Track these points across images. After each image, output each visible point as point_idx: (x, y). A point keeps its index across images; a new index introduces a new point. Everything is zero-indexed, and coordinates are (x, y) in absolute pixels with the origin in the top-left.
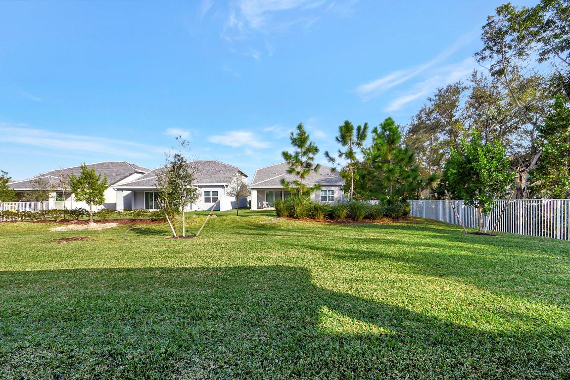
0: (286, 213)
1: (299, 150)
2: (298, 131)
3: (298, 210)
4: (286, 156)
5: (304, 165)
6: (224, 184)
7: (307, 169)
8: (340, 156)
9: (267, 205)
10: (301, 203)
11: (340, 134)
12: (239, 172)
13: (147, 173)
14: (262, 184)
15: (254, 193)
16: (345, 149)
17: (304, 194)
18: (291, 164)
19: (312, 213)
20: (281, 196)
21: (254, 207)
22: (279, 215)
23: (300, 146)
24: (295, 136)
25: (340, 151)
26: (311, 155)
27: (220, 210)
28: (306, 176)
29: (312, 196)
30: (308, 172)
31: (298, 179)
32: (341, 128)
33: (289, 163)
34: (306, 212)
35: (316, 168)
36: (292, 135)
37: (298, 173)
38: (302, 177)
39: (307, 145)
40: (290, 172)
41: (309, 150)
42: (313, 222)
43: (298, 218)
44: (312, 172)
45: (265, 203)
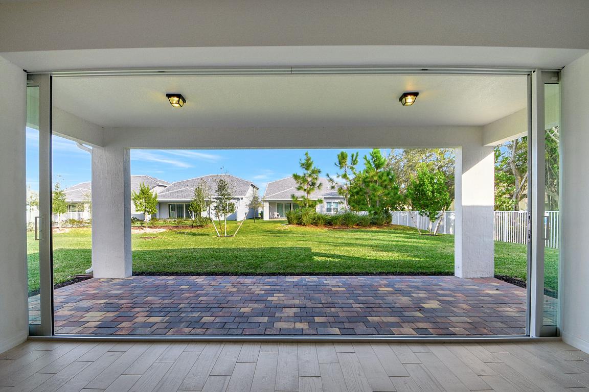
0: (295, 222)
1: (306, 172)
2: (305, 158)
3: (305, 219)
4: (296, 177)
5: (310, 183)
6: (240, 197)
7: (312, 187)
8: (338, 177)
9: (278, 215)
10: (307, 213)
11: (338, 160)
12: (252, 185)
13: (168, 186)
14: (273, 197)
15: (267, 205)
16: (342, 172)
17: (309, 206)
18: (299, 183)
19: (317, 221)
20: (291, 208)
21: (266, 217)
22: (290, 223)
23: (307, 169)
24: (303, 161)
25: (337, 174)
26: (314, 176)
27: (236, 220)
28: (311, 193)
29: (318, 208)
30: (313, 189)
31: (305, 194)
32: (338, 156)
33: (298, 182)
34: (311, 221)
35: (319, 186)
36: (301, 160)
37: (305, 190)
38: (308, 192)
39: (312, 168)
40: (299, 189)
41: (313, 172)
42: (317, 228)
43: (304, 225)
44: (316, 190)
45: (276, 214)
